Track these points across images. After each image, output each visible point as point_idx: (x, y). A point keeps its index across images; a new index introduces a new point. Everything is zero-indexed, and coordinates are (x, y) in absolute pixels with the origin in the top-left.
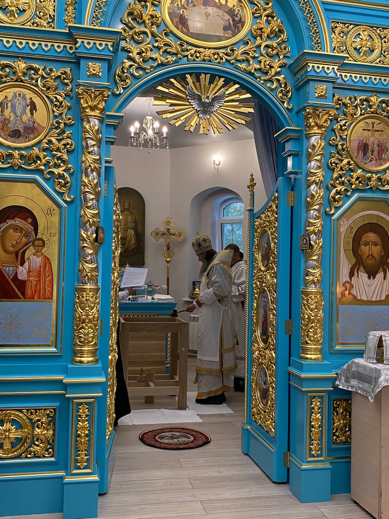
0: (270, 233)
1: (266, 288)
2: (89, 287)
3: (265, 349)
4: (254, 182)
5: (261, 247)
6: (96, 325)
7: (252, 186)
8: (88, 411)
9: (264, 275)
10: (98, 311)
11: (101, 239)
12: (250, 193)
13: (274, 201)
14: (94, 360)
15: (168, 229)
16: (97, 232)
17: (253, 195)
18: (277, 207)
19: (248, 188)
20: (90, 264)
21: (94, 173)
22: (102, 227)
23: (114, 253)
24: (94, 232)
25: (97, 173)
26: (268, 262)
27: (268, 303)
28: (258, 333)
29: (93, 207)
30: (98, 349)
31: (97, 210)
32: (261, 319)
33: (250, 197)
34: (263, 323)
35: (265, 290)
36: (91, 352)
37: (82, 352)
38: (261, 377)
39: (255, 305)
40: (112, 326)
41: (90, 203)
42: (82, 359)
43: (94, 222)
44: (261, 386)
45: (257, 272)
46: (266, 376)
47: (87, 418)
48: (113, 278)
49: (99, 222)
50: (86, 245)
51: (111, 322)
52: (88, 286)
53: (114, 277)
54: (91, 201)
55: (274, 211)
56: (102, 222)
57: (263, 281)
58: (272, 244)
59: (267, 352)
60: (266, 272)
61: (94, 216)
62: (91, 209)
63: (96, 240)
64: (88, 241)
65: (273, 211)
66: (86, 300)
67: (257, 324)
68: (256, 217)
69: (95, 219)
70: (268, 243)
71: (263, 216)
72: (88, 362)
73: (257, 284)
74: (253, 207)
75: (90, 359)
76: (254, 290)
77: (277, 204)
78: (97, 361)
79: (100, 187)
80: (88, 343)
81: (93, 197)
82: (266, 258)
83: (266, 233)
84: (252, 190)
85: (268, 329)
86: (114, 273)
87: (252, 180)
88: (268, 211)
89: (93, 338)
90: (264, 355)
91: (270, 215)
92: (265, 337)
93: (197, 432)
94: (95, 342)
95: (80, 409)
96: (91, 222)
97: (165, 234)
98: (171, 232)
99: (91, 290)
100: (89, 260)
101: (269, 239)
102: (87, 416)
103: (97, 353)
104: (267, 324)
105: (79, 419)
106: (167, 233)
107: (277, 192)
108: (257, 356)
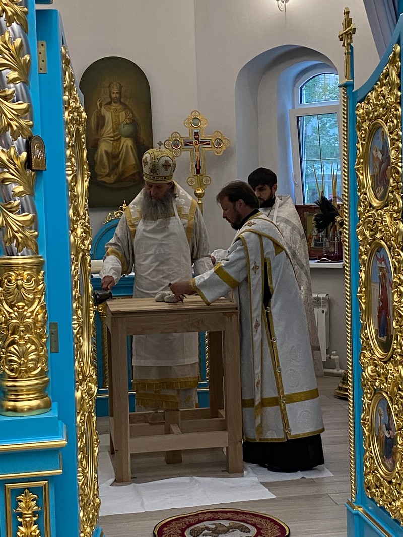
0: (387, 130)
1: (383, 242)
2: (20, 261)
3: (385, 363)
4: (352, 26)
5: (371, 160)
6: (40, 336)
7: (348, 35)
8: (37, 505)
9: (378, 215)
10: (43, 307)
11: (39, 163)
12: (344, 50)
13: (393, 62)
14: (42, 404)
15: (196, 134)
16: (28, 149)
17: (350, 54)
18: (399, 76)
19: (341, 40)
20: (19, 213)
21: (14, 25)
22: (38, 138)
23: (72, 190)
24: (23, 148)
25: (21, 25)
26: (386, 189)
27: (390, 272)
28: (371, 331)
29: (17, 96)
30: (47, 382)
31: (24, 102)
32: (376, 304)
33: (344, 57)
34: (380, 310)
35: (382, 247)
36: (36, 389)
37: (15, 390)
38: (381, 415)
39: (363, 275)
40: (77, 333)
41: (9, 88)
42: (19, 404)
43: (20, 127)
44: (381, 432)
45: (364, 210)
46: (390, 414)
47: (35, 519)
48: (72, 238)
49: (31, 126)
50: (8, 175)
51: (75, 326)
52: (18, 260)
53: (75, 236)
54: (12, 85)
55: (393, 83)
56: (38, 126)
57: (377, 227)
58: (393, 152)
59: (390, 367)
60: (382, 209)
61: (20, 114)
62: (13, 102)
63: (28, 163)
64: (12, 167)
65: (391, 84)
66: (17, 286)
67: (368, 312)
68: (358, 99)
69: (22, 122)
70: (385, 152)
71: (372, 95)
72: (31, 409)
73: (364, 235)
74: (352, 77)
75: (35, 403)
76: (361, 247)
77: (400, 68)
78: (48, 406)
79: (29, 53)
80: (26, 372)
81: (14, 75)
82: (380, 181)
83: (380, 131)
84: (349, 44)
85: (390, 324)
86: (75, 229)
87: (348, 22)
88: (383, 85)
89: (37, 361)
90: (383, 374)
91: (386, 93)
92: (384, 339)
93: (263, 517)
94: (42, 369)
95: (21, 501)
96: (15, 128)
97: (191, 143)
98: (202, 137)
99: (25, 266)
100: (17, 206)
101: (385, 142)
102: (34, 514)
103: (49, 391)
104: (387, 314)
105: (20, 520)
106: (194, 141)
107: (399, 43)
108: (371, 376)
